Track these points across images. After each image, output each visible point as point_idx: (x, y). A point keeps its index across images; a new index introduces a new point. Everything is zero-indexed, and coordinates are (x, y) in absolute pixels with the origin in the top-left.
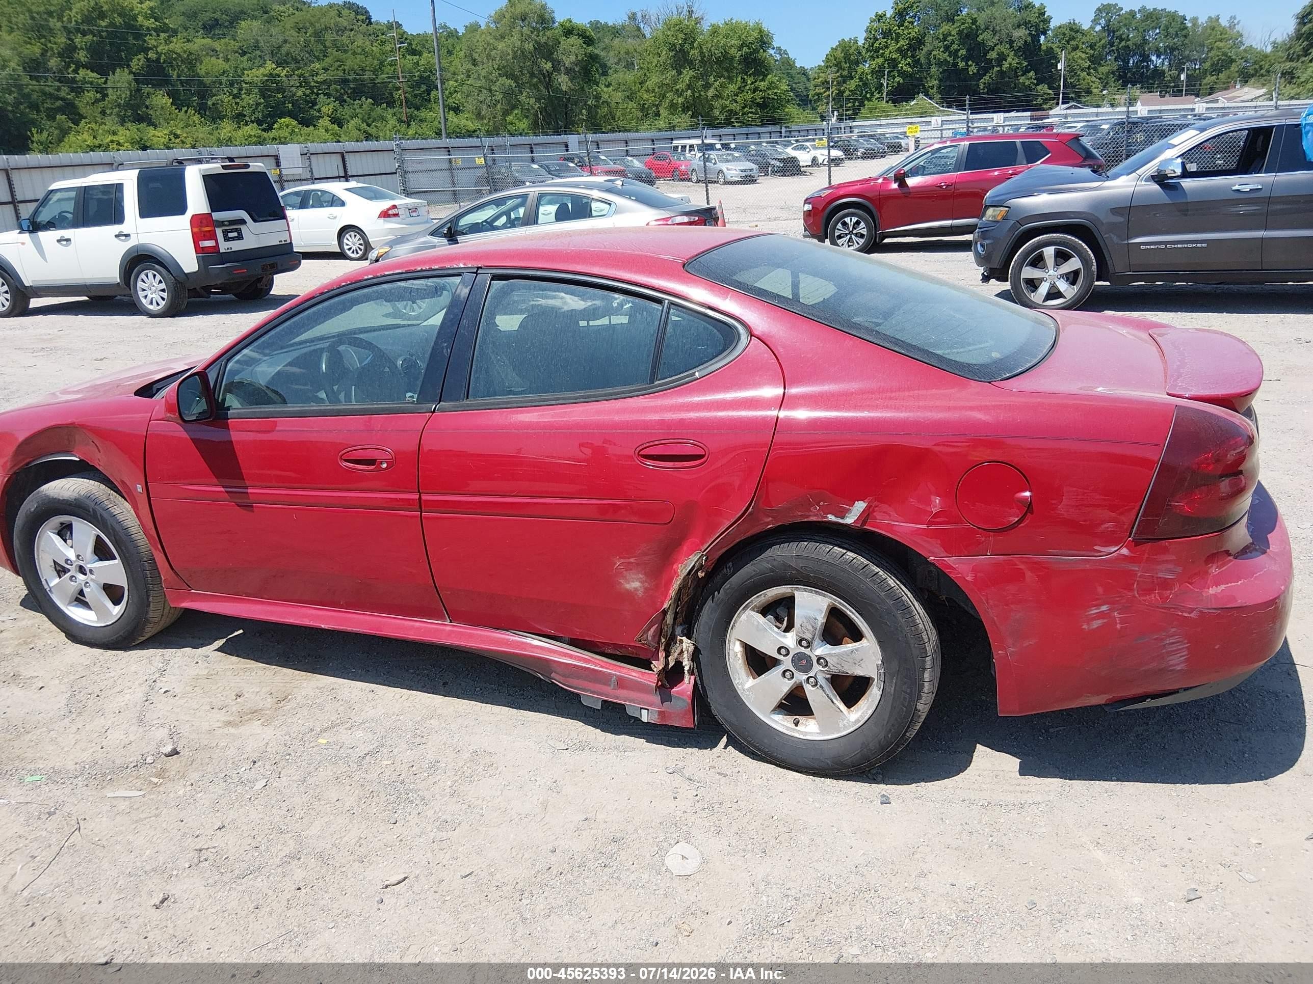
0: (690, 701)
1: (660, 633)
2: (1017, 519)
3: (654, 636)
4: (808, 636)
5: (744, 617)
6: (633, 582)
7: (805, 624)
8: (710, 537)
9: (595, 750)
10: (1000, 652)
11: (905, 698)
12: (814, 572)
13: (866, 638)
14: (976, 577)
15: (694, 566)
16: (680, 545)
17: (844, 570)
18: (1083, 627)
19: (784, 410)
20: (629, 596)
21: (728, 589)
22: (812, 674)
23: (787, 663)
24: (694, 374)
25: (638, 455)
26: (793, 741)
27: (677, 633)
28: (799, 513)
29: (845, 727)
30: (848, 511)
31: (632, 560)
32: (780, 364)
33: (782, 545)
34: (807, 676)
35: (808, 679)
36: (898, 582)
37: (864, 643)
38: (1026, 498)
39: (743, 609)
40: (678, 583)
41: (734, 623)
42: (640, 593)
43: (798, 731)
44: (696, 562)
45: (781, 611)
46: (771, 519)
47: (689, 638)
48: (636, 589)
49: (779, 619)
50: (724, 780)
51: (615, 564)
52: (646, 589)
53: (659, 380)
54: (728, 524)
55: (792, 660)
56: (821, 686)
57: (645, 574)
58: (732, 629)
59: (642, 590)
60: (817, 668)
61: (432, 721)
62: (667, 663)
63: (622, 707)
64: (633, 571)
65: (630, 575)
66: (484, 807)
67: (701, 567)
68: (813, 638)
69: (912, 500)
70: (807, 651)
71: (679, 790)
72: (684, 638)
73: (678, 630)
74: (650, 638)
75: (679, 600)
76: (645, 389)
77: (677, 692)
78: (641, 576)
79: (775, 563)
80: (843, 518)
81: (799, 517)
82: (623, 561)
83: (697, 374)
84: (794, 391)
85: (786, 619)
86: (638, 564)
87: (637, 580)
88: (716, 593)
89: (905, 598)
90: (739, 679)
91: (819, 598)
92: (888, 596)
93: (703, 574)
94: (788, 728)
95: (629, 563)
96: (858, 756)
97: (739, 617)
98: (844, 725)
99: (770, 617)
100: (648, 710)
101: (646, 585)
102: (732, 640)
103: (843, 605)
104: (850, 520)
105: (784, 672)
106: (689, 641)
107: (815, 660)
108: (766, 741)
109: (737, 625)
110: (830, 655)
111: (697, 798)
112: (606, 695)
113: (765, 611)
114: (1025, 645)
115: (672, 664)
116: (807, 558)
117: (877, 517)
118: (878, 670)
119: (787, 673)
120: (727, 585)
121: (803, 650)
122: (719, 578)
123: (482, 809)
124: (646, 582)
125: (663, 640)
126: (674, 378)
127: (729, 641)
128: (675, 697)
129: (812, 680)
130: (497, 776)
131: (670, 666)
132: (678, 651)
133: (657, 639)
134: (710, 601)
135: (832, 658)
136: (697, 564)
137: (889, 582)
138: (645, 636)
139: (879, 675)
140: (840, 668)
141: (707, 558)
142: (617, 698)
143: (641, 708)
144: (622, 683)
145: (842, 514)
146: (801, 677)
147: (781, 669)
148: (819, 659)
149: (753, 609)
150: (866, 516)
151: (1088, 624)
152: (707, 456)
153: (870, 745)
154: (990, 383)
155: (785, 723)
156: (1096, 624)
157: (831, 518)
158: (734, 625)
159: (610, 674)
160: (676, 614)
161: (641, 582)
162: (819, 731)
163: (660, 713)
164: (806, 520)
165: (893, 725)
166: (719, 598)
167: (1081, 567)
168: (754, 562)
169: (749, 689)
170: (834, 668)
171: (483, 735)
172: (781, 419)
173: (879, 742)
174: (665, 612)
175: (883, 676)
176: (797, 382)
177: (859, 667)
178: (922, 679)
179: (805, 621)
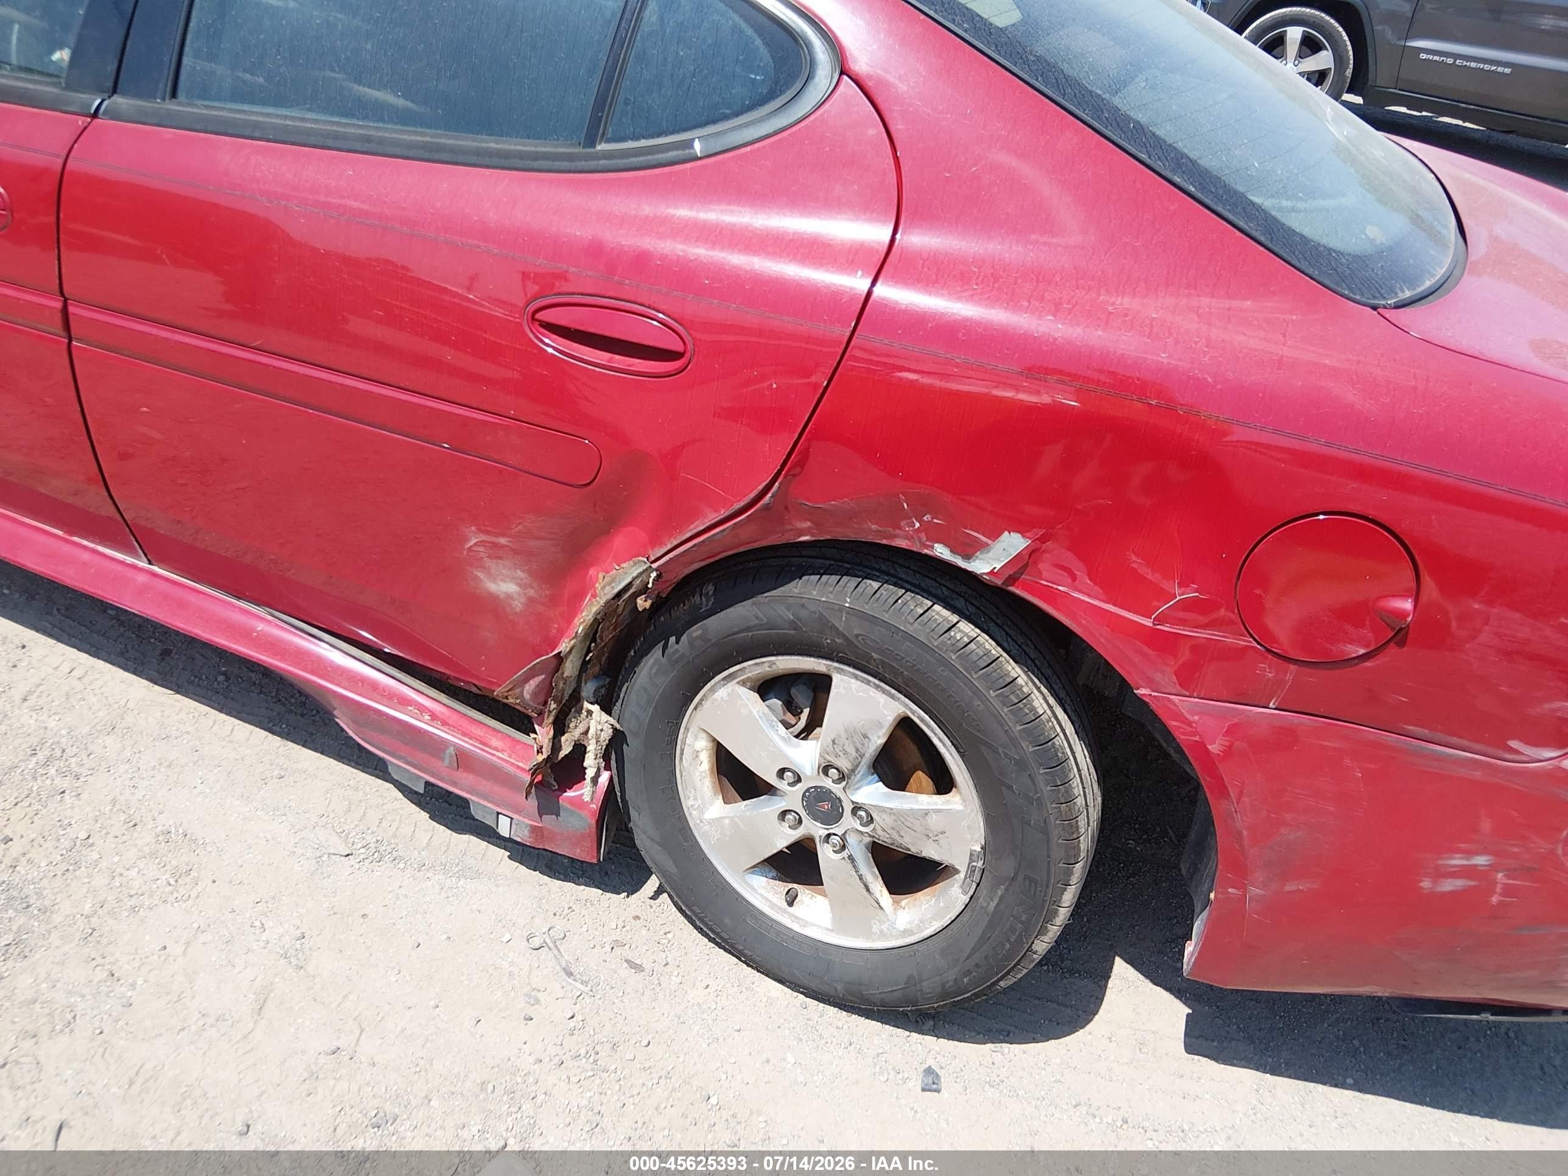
0: (593, 822)
1: (547, 692)
2: (1362, 651)
3: (535, 694)
4: (844, 764)
5: (722, 693)
6: (504, 581)
7: (843, 740)
8: (671, 536)
9: (402, 866)
10: (1230, 890)
11: (1012, 930)
12: (881, 651)
13: (960, 793)
14: (1230, 747)
15: (629, 585)
16: (608, 532)
17: (946, 663)
18: (1422, 884)
19: (885, 282)
20: (494, 606)
21: (697, 638)
22: (838, 829)
23: (792, 797)
24: (689, 144)
25: (533, 318)
26: (778, 933)
27: (584, 694)
28: (874, 527)
29: (883, 935)
30: (981, 547)
31: (503, 541)
32: (896, 159)
33: (825, 578)
34: (827, 832)
35: (829, 835)
36: (1051, 700)
37: (952, 802)
38: (1402, 614)
39: (723, 679)
40: (594, 609)
41: (702, 700)
42: (518, 605)
43: (792, 916)
44: (634, 579)
45: (800, 695)
46: (808, 524)
47: (607, 709)
48: (509, 596)
49: (792, 707)
50: (634, 979)
51: (467, 540)
52: (531, 601)
53: (608, 141)
54: (712, 517)
55: (804, 795)
56: (851, 858)
57: (531, 573)
58: (695, 708)
59: (523, 600)
60: (848, 822)
61: (109, 741)
62: (556, 747)
63: (465, 803)
64: (506, 563)
65: (501, 568)
66: (140, 982)
67: (644, 590)
68: (853, 771)
69: (1134, 558)
70: (837, 789)
71: (540, 995)
72: (595, 708)
73: (588, 689)
74: (527, 696)
75: (594, 640)
76: (570, 157)
77: (571, 800)
78: (520, 573)
79: (803, 614)
80: (968, 557)
81: (871, 531)
82: (483, 537)
83: (697, 146)
84: (915, 239)
85: (806, 711)
86: (515, 552)
87: (513, 579)
88: (673, 639)
89: (1060, 741)
90: (696, 799)
91: (882, 698)
92: (1027, 733)
93: (648, 605)
94: (773, 906)
95: (496, 545)
96: (896, 994)
97: (713, 690)
98: (881, 931)
99: (776, 703)
100: (512, 819)
101: (531, 593)
102: (693, 729)
103: (928, 726)
104: (982, 565)
105: (784, 814)
106: (605, 717)
107: (848, 808)
108: (727, 921)
109: (707, 704)
110: (882, 810)
111: (572, 1023)
112: (433, 775)
113: (765, 688)
114: (1287, 888)
115: (566, 749)
116: (873, 620)
117: (1045, 574)
118: (971, 860)
119: (789, 817)
120: (696, 631)
121: (828, 783)
122: (681, 611)
123: (133, 986)
124: (532, 587)
125: (553, 706)
126: (643, 143)
127: (687, 729)
128: (566, 809)
129: (835, 840)
130: (190, 902)
131: (562, 754)
132: (581, 728)
133: (542, 699)
134: (657, 652)
135: (885, 816)
136: (638, 582)
137: (1036, 704)
138: (518, 691)
139: (971, 870)
140: (898, 838)
141: (659, 576)
142: (454, 784)
143: (498, 813)
144: (463, 760)
145: (969, 550)
146: (816, 829)
147: (780, 804)
148: (856, 809)
149: (743, 683)
150: (1021, 565)
151: (1434, 882)
152: (687, 355)
153: (925, 984)
154: (1374, 308)
155: (770, 896)
156: (1448, 885)
157: (941, 551)
158: (700, 703)
159: (443, 741)
160: (585, 664)
161: (520, 585)
162: (830, 927)
163: (534, 830)
164: (884, 542)
165: (977, 966)
166: (677, 651)
167: (1462, 772)
168: (760, 598)
169: (712, 822)
170: (885, 831)
171: (196, 791)
172: (877, 303)
173: (943, 985)
174: (560, 659)
175: (977, 875)
176: (929, 217)
177: (934, 844)
178: (1057, 903)
179: (844, 736)
